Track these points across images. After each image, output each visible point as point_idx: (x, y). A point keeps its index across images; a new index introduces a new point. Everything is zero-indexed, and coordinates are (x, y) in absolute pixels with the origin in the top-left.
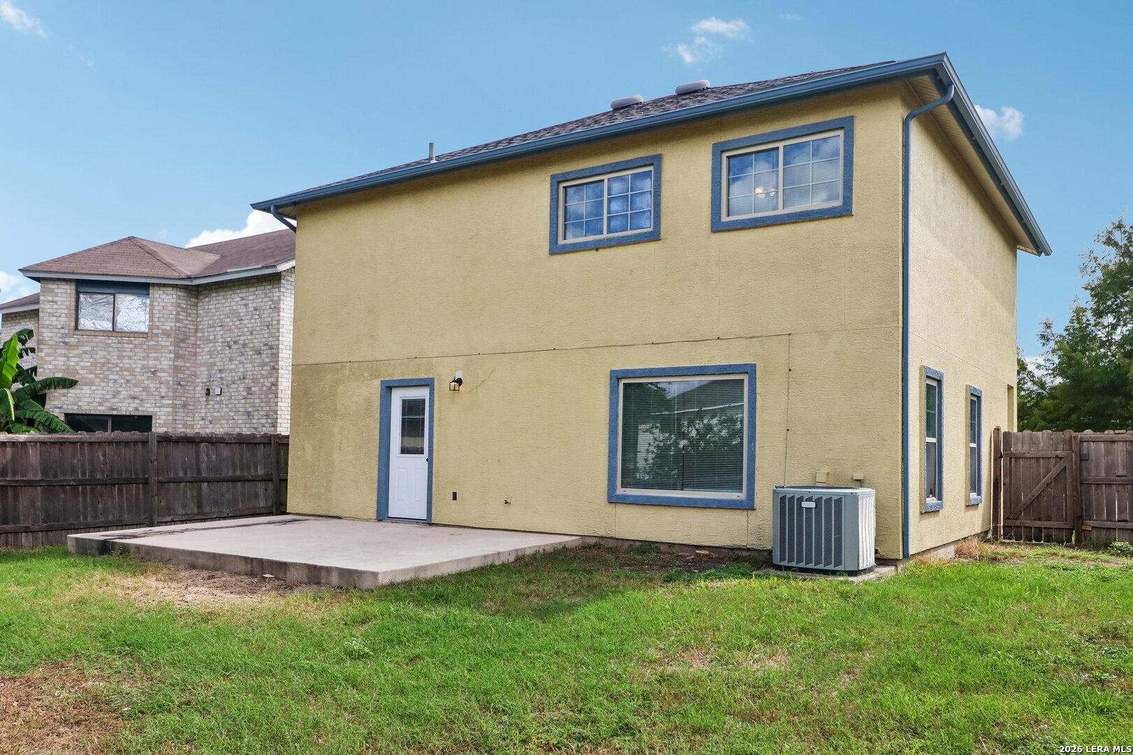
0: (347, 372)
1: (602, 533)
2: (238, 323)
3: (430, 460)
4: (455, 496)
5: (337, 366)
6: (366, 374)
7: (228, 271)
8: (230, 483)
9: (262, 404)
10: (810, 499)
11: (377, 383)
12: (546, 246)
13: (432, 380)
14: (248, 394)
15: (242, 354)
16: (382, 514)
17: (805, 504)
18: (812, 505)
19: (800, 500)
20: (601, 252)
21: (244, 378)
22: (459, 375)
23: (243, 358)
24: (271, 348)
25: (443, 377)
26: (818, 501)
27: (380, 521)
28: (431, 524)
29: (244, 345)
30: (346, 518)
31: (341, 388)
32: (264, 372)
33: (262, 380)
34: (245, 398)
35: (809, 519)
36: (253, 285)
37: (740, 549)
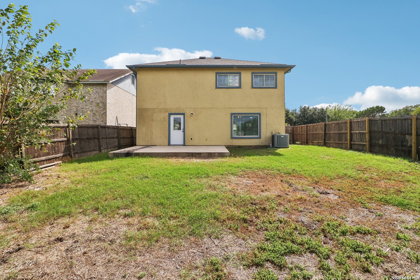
0: (157, 111)
1: (229, 145)
2: (89, 95)
3: (184, 131)
4: (191, 139)
5: (153, 109)
6: (163, 111)
8: (111, 139)
9: (100, 118)
10: (283, 136)
11: (167, 114)
12: (215, 87)
13: (184, 113)
14: (94, 115)
15: (91, 104)
16: (169, 145)
18: (283, 137)
19: (281, 136)
20: (228, 89)
21: (92, 111)
22: (192, 112)
23: (91, 105)
24: (103, 103)
25: (188, 112)
26: (284, 136)
28: (184, 146)
30: (158, 146)
31: (155, 115)
32: (101, 110)
33: (100, 112)
34: (93, 116)
35: (283, 139)
36: (95, 85)
37: (258, 146)
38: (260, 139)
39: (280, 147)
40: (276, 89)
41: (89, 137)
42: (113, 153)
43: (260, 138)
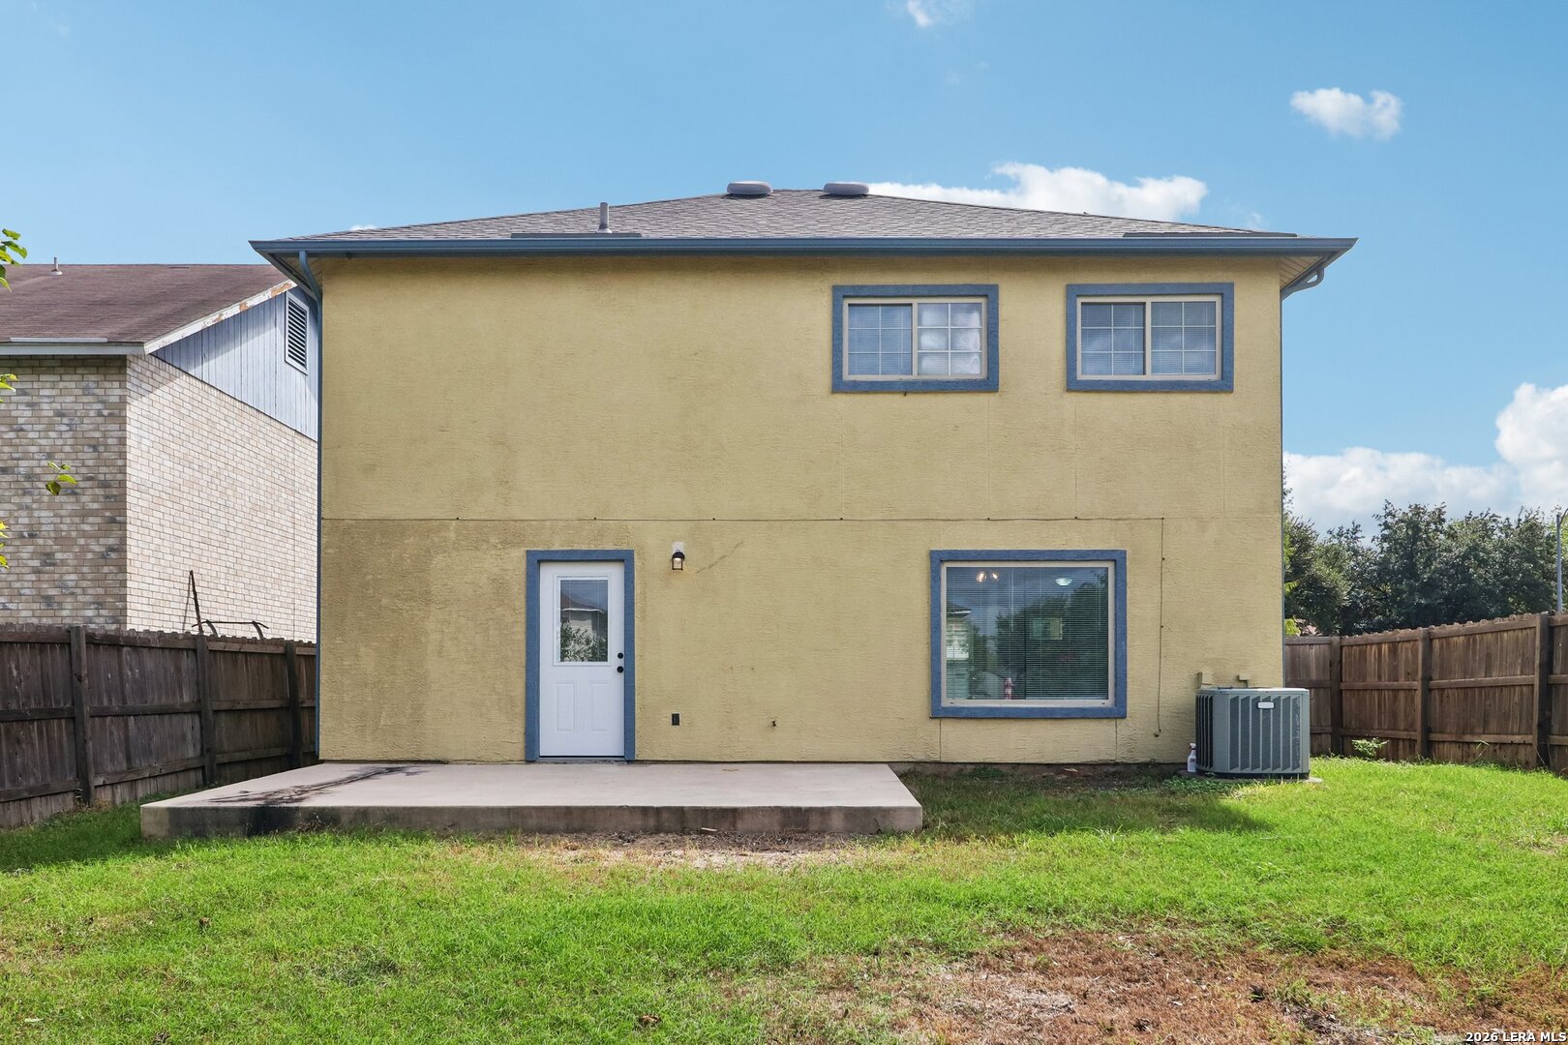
0: (452, 535)
1: (920, 757)
2: (12, 435)
3: (626, 670)
4: (676, 720)
6: (493, 540)
7: (13, 339)
8: (157, 716)
9: (84, 584)
10: (1267, 700)
12: (825, 379)
13: (630, 553)
14: (45, 564)
15: (26, 492)
16: (532, 755)
17: (1262, 705)
18: (1270, 705)
19: (1257, 700)
20: (911, 397)
21: (32, 536)
22: (679, 547)
23: (27, 500)
24: (105, 485)
25: (653, 548)
26: (1276, 701)
27: (529, 762)
28: (629, 762)
29: (30, 477)
30: (457, 762)
31: (439, 561)
32: (87, 527)
33: (82, 541)
34: (37, 571)
35: (1266, 721)
36: (50, 370)
37: (1106, 764)
38: (1121, 723)
39: (1248, 771)
40: (1223, 397)
41: (13, 706)
42: (172, 811)
43: (1118, 713)
